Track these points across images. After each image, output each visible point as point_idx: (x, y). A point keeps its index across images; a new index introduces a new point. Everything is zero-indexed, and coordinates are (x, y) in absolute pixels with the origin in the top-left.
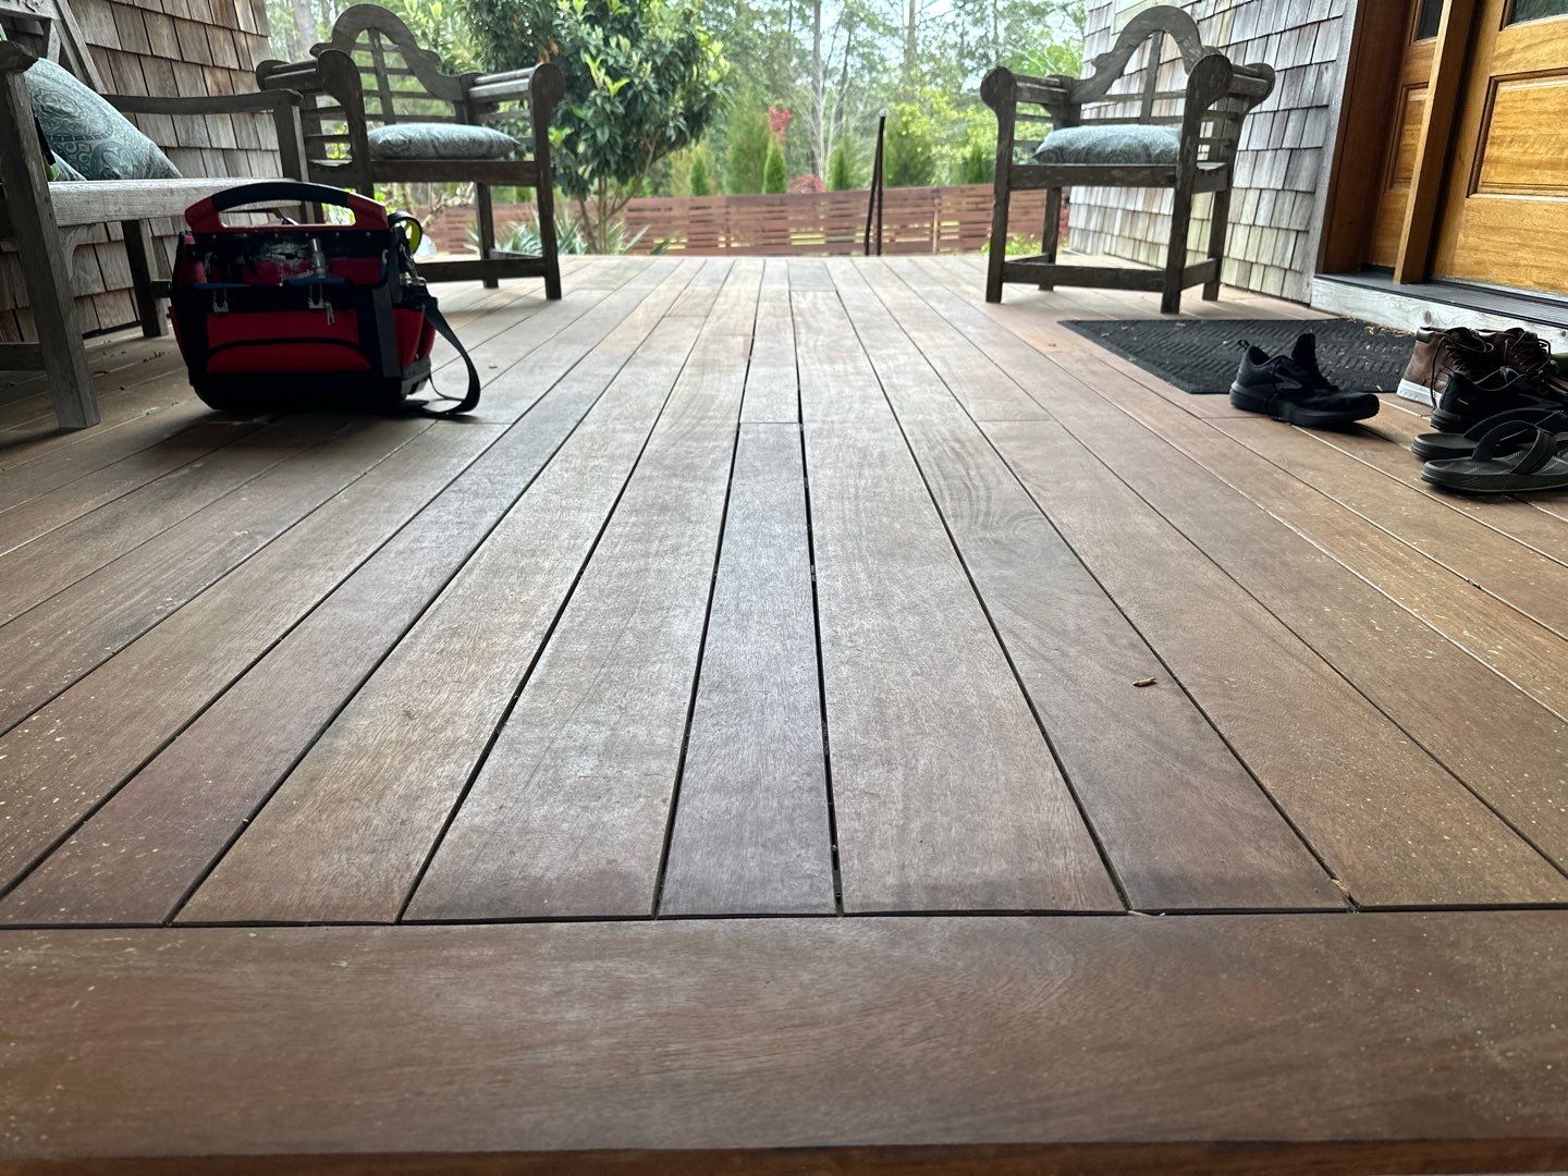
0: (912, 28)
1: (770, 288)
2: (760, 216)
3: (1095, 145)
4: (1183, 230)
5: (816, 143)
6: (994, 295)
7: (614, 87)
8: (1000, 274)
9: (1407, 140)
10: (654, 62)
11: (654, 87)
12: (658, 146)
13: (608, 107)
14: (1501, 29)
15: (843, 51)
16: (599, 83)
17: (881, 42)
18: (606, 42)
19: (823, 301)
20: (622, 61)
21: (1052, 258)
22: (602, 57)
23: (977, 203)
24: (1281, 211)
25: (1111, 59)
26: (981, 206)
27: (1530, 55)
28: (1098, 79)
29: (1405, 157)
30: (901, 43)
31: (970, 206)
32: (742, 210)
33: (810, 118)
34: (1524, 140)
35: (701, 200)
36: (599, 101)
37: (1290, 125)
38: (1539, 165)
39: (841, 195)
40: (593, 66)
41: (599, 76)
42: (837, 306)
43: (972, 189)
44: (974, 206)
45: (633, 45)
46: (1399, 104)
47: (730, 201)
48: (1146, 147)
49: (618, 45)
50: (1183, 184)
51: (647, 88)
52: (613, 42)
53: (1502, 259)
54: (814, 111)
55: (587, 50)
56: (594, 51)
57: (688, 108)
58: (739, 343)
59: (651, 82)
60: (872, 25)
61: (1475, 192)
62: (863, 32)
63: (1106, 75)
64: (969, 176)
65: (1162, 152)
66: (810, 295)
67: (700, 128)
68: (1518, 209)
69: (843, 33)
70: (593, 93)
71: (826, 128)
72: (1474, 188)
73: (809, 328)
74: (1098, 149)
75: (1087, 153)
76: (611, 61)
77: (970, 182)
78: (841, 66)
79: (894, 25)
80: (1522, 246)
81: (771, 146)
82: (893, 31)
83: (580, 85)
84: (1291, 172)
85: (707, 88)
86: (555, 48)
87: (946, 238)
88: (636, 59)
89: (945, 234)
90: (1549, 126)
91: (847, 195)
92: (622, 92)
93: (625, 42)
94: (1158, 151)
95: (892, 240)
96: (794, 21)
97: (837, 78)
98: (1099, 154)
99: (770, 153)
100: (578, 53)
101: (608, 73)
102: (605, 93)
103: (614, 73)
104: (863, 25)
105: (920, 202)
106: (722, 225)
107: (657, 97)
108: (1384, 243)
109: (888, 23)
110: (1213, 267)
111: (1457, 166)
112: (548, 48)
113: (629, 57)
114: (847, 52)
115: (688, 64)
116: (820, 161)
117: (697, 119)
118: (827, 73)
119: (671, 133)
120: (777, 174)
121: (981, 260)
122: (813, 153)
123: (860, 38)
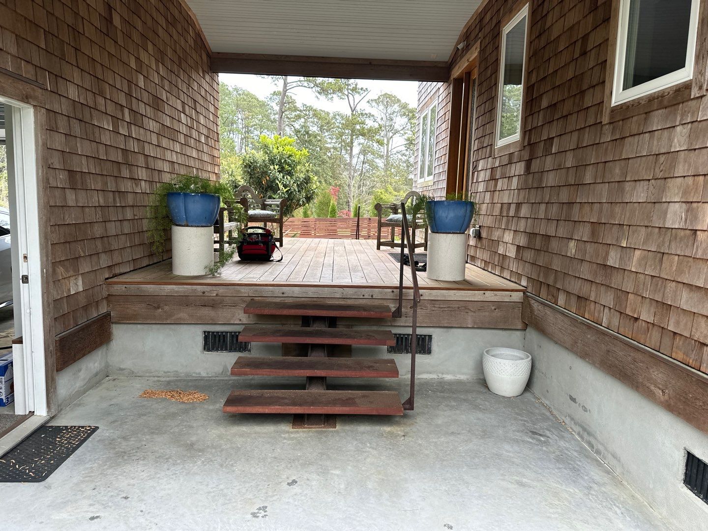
0: (388, 156)
1: (329, 246)
2: (327, 225)
5: (350, 197)
6: (378, 248)
7: (285, 190)
8: (379, 244)
10: (297, 183)
11: (297, 190)
12: (297, 206)
13: (283, 195)
16: (281, 189)
17: (377, 160)
18: (283, 177)
19: (341, 248)
20: (288, 182)
21: (393, 241)
22: (282, 181)
30: (383, 161)
32: (320, 223)
33: (347, 188)
35: (306, 219)
36: (280, 194)
39: (356, 219)
40: (279, 184)
41: (281, 187)
42: (344, 249)
45: (291, 178)
47: (316, 220)
49: (287, 178)
51: (295, 190)
52: (285, 177)
54: (349, 185)
55: (278, 179)
56: (280, 180)
57: (307, 195)
58: (323, 255)
59: (296, 189)
60: (373, 154)
62: (370, 157)
66: (338, 247)
67: (310, 201)
69: (362, 157)
70: (279, 191)
71: (354, 191)
73: (337, 252)
76: (284, 183)
78: (361, 168)
79: (381, 154)
81: (332, 202)
82: (382, 157)
83: (275, 189)
85: (312, 190)
86: (268, 178)
88: (292, 182)
92: (287, 191)
93: (289, 177)
96: (343, 151)
97: (359, 173)
99: (331, 204)
100: (275, 180)
101: (283, 186)
102: (282, 192)
103: (285, 186)
104: (370, 154)
106: (313, 228)
107: (298, 193)
109: (379, 153)
112: (266, 178)
113: (290, 182)
114: (363, 163)
115: (307, 183)
116: (351, 204)
117: (309, 199)
118: (355, 171)
119: (301, 202)
120: (333, 211)
121: (375, 242)
122: (348, 201)
123: (368, 158)
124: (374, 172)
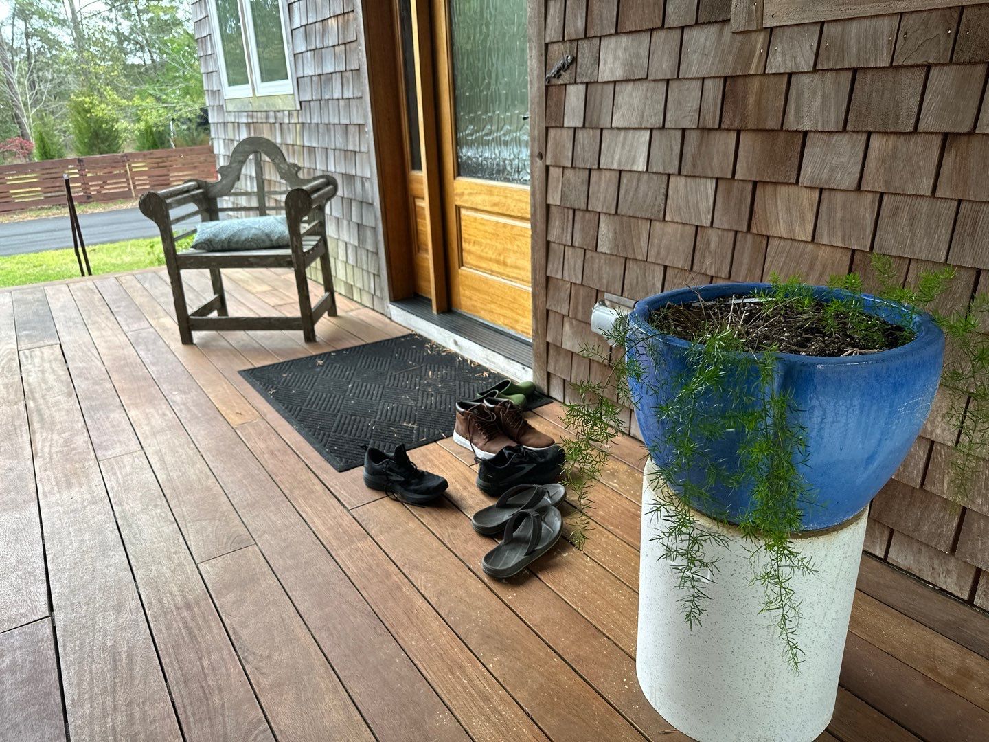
0: (74, 19)
3: (232, 235)
4: (305, 293)
5: (17, 107)
6: (187, 339)
8: (187, 325)
9: (420, 228)
14: (455, 179)
15: (23, 36)
17: (55, 30)
19: (50, 364)
23: (158, 163)
24: (361, 259)
25: (229, 169)
26: (161, 164)
27: (472, 198)
28: (224, 182)
29: (422, 237)
30: (69, 31)
31: (153, 165)
33: (7, 89)
34: (480, 244)
37: (353, 209)
38: (490, 260)
39: (48, 163)
42: (63, 372)
43: (151, 154)
44: (156, 165)
46: (411, 206)
48: (268, 235)
50: (298, 266)
53: (485, 307)
54: (9, 83)
60: (42, 16)
61: (462, 265)
62: (37, 23)
63: (229, 179)
64: (147, 144)
65: (279, 238)
66: (37, 356)
68: (486, 281)
69: (20, 24)
71: (23, 93)
72: (461, 264)
74: (236, 239)
75: (229, 242)
77: (149, 149)
78: (24, 47)
79: (61, 17)
80: (493, 302)
84: (361, 237)
87: (140, 187)
89: (138, 185)
90: (490, 239)
91: (53, 163)
94: (276, 237)
95: (99, 192)
97: (23, 55)
98: (237, 242)
104: (35, 17)
105: (114, 165)
108: (423, 284)
109: (56, 16)
110: (330, 299)
111: (450, 250)
114: (27, 36)
116: (24, 120)
118: (13, 52)
122: (16, 113)
123: (36, 27)
124: (54, 52)
